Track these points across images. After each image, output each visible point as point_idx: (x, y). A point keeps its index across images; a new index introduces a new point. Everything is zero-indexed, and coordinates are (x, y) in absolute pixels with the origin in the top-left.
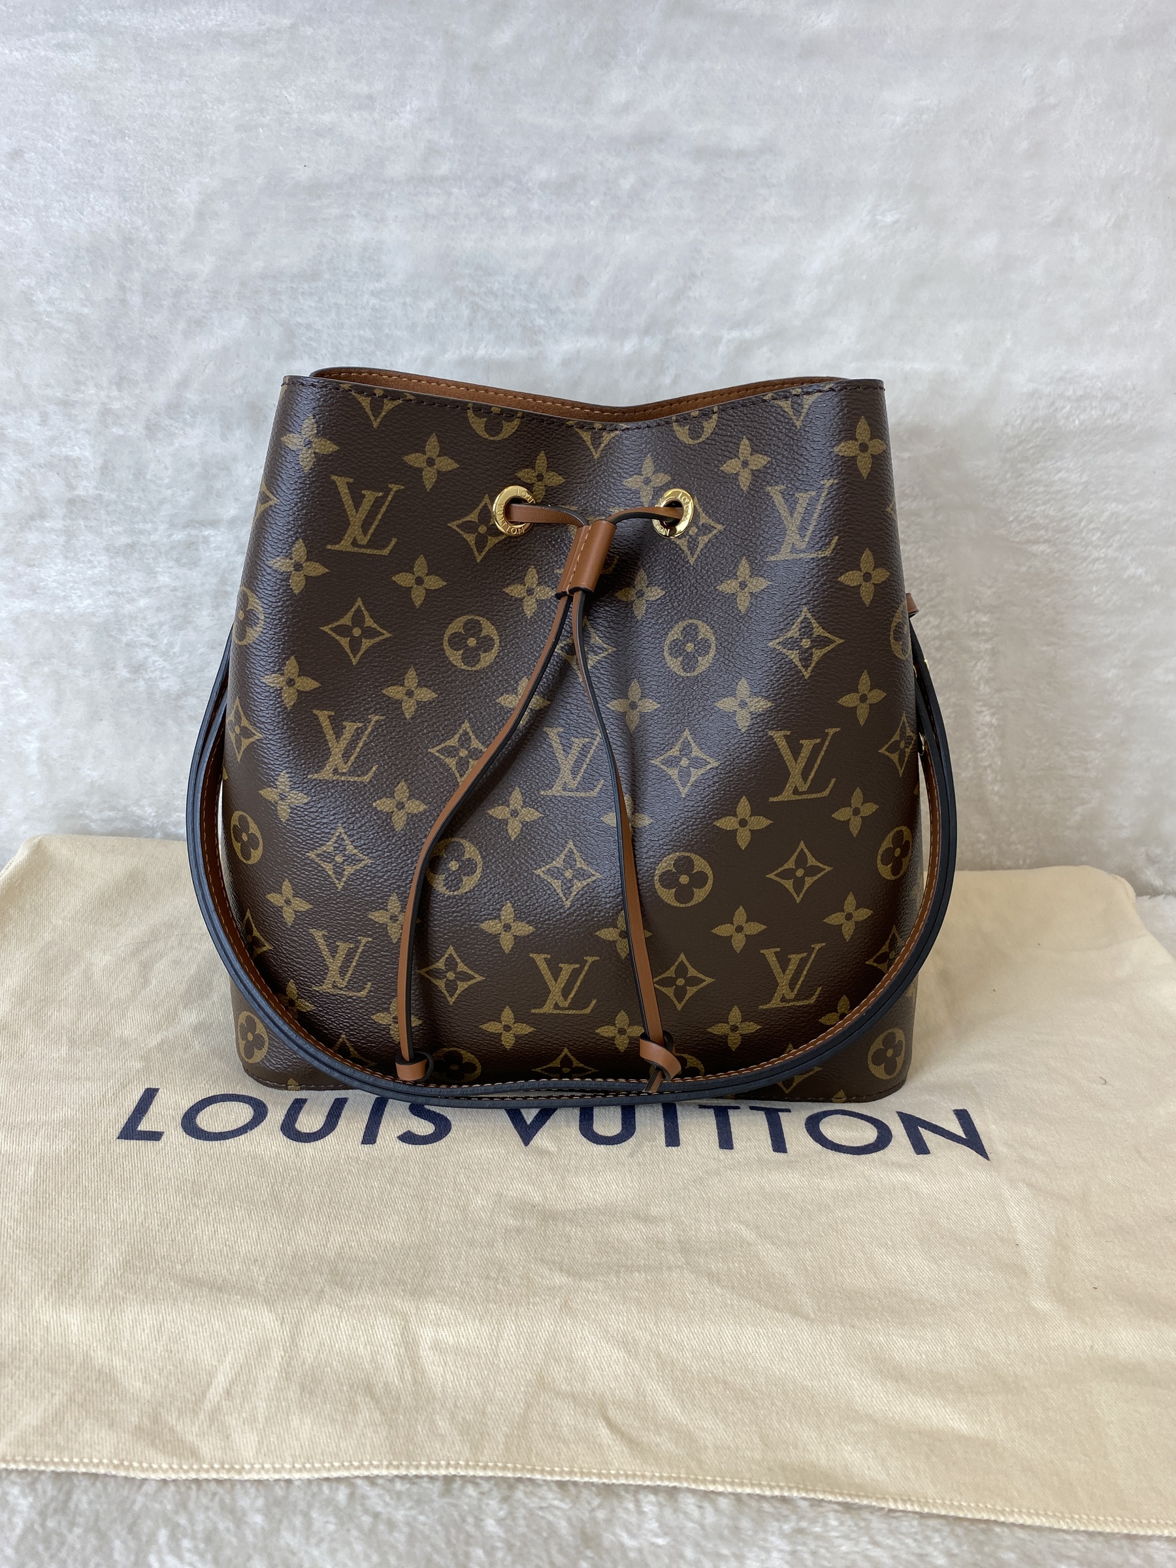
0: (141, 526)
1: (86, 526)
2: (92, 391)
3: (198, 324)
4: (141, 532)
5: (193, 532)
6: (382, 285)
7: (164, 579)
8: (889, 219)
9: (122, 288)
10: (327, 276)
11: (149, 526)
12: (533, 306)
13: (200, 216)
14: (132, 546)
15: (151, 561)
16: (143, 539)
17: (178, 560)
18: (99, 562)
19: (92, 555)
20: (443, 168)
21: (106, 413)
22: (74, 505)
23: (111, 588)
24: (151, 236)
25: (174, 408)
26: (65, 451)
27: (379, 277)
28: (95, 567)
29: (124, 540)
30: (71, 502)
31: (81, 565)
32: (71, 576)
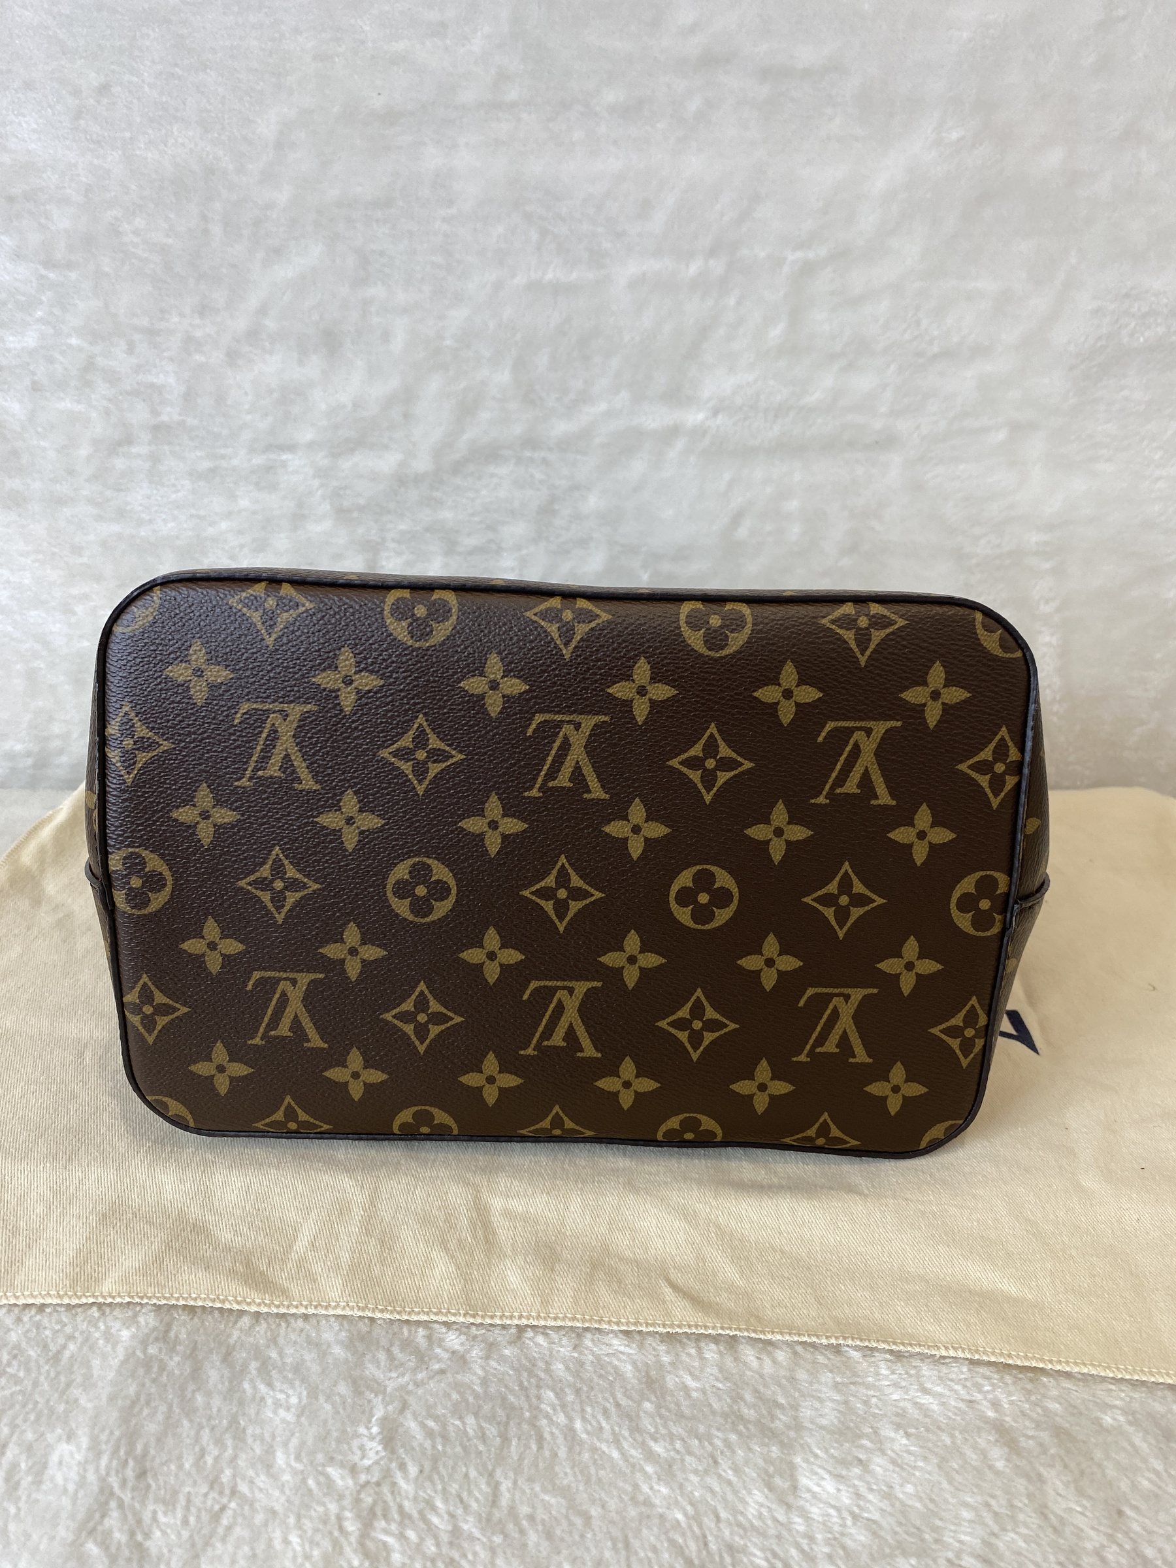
0: (223, 451)
1: (170, 451)
2: (176, 319)
3: (277, 253)
4: (223, 457)
5: (272, 456)
6: (453, 211)
7: (244, 503)
8: (954, 136)
9: (204, 218)
10: (400, 203)
11: (229, 451)
12: (600, 230)
13: (279, 145)
14: (213, 471)
15: (231, 485)
16: (224, 463)
17: (257, 484)
18: (183, 486)
19: (176, 479)
20: (513, 94)
21: (189, 340)
22: (160, 432)
23: (193, 512)
24: (231, 167)
25: (253, 334)
26: (151, 379)
27: (451, 203)
28: (178, 491)
29: (207, 464)
30: (157, 428)
31: (166, 489)
32: (157, 500)
